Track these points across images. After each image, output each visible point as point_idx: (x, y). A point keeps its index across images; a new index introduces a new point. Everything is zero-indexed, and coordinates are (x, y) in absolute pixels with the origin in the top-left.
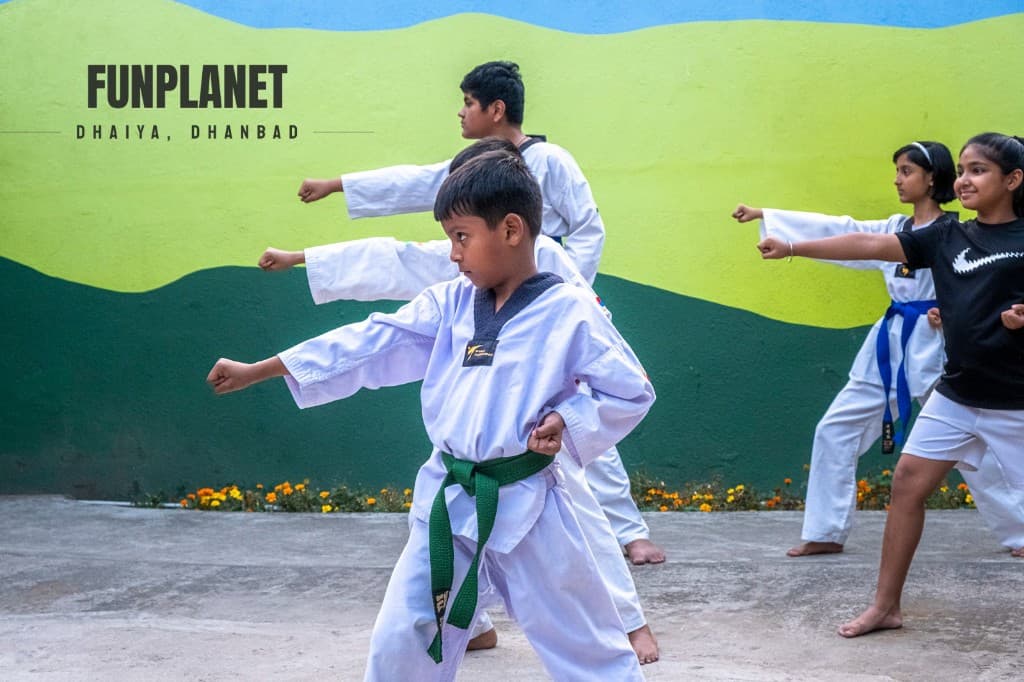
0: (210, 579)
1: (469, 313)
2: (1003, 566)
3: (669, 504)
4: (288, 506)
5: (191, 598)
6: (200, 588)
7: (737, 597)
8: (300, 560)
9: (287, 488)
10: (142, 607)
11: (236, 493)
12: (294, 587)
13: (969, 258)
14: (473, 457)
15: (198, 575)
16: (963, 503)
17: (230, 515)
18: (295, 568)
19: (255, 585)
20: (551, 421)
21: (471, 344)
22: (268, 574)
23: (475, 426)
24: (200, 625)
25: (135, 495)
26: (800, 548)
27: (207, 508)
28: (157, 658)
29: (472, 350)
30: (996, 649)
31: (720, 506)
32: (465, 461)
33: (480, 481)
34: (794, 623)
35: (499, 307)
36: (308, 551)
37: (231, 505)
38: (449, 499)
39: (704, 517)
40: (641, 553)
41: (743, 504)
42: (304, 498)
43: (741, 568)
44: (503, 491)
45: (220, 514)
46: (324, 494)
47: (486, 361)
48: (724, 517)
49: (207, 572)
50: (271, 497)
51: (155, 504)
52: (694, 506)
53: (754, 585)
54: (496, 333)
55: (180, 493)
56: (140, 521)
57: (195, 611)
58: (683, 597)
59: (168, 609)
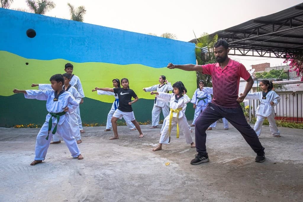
0: (18, 137)
1: (54, 94)
2: (129, 132)
3: (87, 126)
4: (31, 127)
5: (14, 139)
6: (16, 138)
7: (95, 136)
8: (32, 134)
9: (31, 125)
10: (7, 140)
11: (22, 126)
12: (31, 137)
13: (122, 93)
14: (56, 113)
15: (16, 136)
16: (126, 125)
17: (21, 129)
18: (32, 135)
19: (25, 137)
20: (67, 108)
21: (54, 98)
22: (27, 136)
23: (56, 109)
24: (16, 142)
25: (6, 126)
26: (105, 130)
27: (18, 128)
28: (9, 146)
29: (55, 99)
30: (126, 140)
31: (94, 126)
32: (55, 113)
33: (57, 116)
34: (101, 138)
35: (58, 94)
36: (33, 133)
37: (22, 127)
38: (52, 118)
39: (92, 127)
40: (82, 131)
41: (97, 126)
42: (33, 126)
43: (96, 133)
44: (60, 117)
45: (20, 129)
46: (37, 125)
47: (57, 101)
48: (95, 127)
49: (18, 136)
50: (28, 126)
51: (9, 127)
52: (91, 126)
53: (97, 134)
54: (58, 97)
55: (14, 126)
56: (6, 130)
57: (15, 140)
58: (88, 136)
59: (11, 140)
